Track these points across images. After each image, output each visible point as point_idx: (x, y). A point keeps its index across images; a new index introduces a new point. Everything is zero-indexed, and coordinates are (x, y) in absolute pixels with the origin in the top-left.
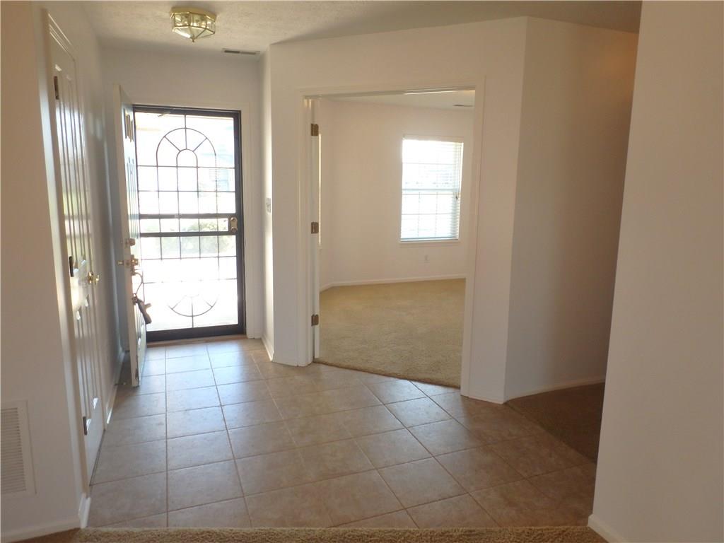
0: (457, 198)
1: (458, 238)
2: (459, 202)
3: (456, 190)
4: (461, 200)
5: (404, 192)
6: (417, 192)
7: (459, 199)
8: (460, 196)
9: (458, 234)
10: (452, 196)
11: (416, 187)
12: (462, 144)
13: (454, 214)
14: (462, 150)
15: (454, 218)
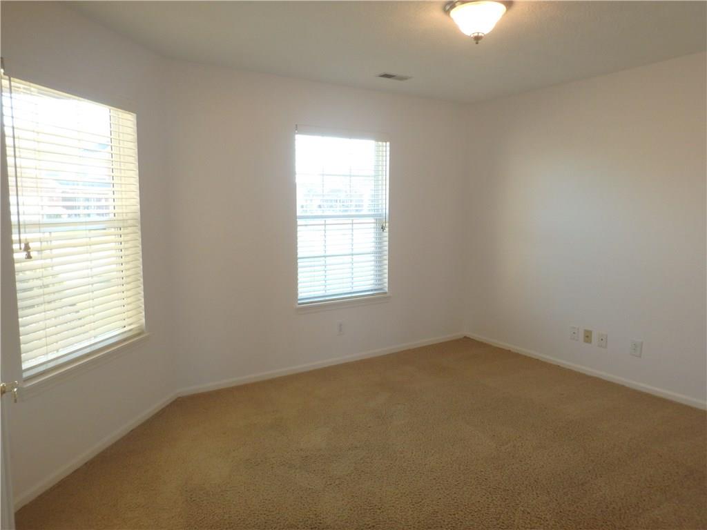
0: (383, 228)
1: (386, 290)
2: (386, 234)
3: (381, 215)
4: (390, 231)
5: (300, 222)
6: (321, 221)
7: (387, 229)
8: (387, 224)
9: (386, 285)
10: (373, 225)
11: (319, 213)
12: (388, 144)
13: (378, 253)
14: (388, 153)
15: (379, 261)
